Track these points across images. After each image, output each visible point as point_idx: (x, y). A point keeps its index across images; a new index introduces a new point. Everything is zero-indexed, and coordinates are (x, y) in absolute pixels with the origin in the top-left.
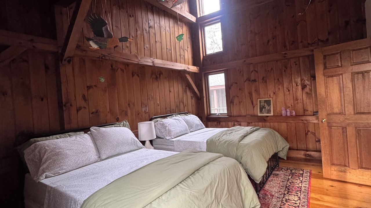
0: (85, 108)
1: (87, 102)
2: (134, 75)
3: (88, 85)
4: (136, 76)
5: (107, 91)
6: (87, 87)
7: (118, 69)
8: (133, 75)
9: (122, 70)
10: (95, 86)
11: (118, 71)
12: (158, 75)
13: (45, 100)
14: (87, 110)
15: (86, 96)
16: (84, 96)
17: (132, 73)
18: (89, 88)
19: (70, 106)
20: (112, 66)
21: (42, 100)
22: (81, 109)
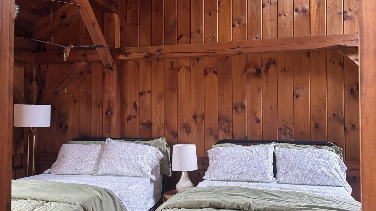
0: (135, 117)
1: (138, 111)
2: (208, 73)
3: (141, 91)
4: (210, 73)
5: (163, 99)
6: (139, 94)
7: (181, 68)
8: (206, 73)
9: (188, 69)
10: (148, 92)
11: (180, 70)
12: (262, 66)
13: (101, 107)
14: (137, 120)
15: (137, 104)
16: (135, 104)
17: (205, 71)
18: (141, 94)
19: (110, 115)
20: (172, 65)
21: (99, 107)
22: (132, 118)
